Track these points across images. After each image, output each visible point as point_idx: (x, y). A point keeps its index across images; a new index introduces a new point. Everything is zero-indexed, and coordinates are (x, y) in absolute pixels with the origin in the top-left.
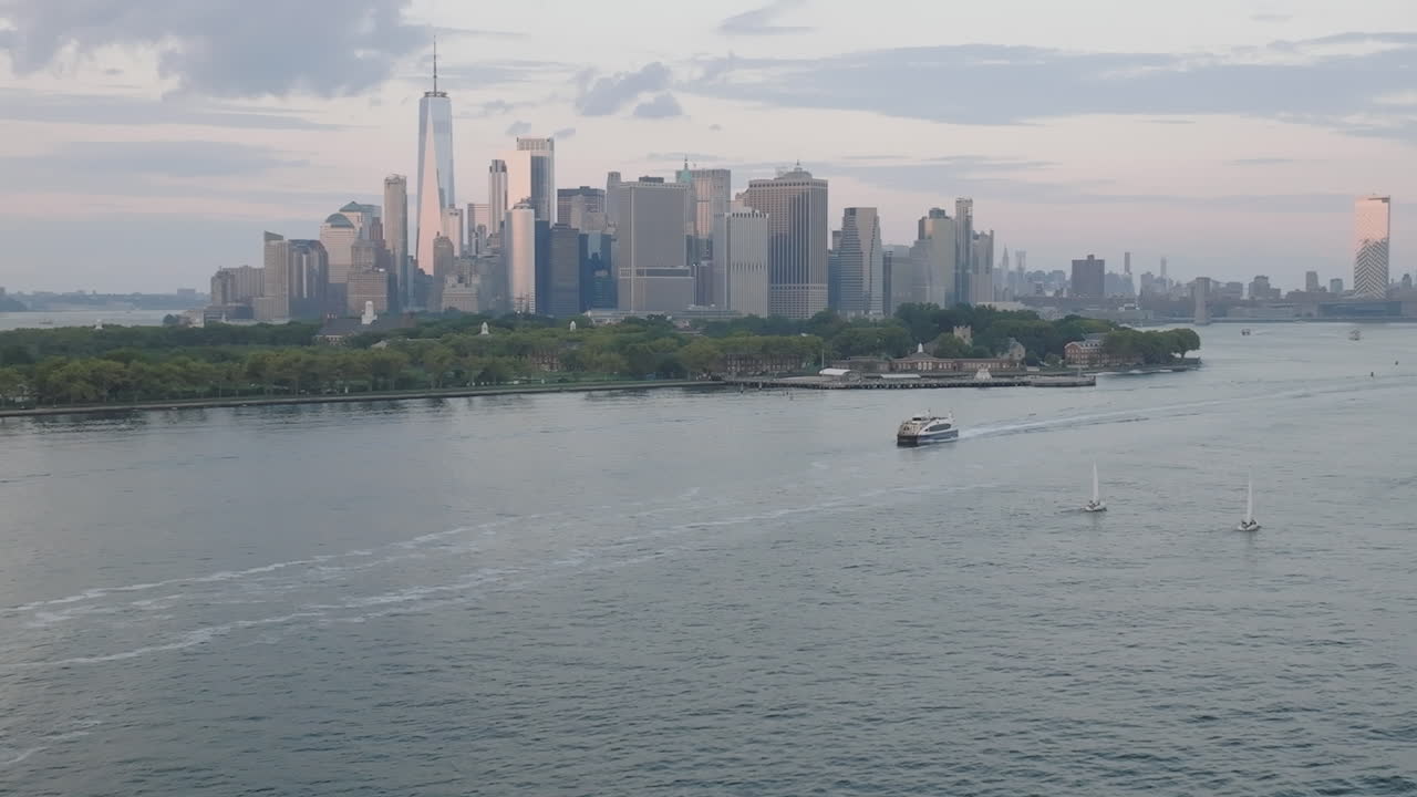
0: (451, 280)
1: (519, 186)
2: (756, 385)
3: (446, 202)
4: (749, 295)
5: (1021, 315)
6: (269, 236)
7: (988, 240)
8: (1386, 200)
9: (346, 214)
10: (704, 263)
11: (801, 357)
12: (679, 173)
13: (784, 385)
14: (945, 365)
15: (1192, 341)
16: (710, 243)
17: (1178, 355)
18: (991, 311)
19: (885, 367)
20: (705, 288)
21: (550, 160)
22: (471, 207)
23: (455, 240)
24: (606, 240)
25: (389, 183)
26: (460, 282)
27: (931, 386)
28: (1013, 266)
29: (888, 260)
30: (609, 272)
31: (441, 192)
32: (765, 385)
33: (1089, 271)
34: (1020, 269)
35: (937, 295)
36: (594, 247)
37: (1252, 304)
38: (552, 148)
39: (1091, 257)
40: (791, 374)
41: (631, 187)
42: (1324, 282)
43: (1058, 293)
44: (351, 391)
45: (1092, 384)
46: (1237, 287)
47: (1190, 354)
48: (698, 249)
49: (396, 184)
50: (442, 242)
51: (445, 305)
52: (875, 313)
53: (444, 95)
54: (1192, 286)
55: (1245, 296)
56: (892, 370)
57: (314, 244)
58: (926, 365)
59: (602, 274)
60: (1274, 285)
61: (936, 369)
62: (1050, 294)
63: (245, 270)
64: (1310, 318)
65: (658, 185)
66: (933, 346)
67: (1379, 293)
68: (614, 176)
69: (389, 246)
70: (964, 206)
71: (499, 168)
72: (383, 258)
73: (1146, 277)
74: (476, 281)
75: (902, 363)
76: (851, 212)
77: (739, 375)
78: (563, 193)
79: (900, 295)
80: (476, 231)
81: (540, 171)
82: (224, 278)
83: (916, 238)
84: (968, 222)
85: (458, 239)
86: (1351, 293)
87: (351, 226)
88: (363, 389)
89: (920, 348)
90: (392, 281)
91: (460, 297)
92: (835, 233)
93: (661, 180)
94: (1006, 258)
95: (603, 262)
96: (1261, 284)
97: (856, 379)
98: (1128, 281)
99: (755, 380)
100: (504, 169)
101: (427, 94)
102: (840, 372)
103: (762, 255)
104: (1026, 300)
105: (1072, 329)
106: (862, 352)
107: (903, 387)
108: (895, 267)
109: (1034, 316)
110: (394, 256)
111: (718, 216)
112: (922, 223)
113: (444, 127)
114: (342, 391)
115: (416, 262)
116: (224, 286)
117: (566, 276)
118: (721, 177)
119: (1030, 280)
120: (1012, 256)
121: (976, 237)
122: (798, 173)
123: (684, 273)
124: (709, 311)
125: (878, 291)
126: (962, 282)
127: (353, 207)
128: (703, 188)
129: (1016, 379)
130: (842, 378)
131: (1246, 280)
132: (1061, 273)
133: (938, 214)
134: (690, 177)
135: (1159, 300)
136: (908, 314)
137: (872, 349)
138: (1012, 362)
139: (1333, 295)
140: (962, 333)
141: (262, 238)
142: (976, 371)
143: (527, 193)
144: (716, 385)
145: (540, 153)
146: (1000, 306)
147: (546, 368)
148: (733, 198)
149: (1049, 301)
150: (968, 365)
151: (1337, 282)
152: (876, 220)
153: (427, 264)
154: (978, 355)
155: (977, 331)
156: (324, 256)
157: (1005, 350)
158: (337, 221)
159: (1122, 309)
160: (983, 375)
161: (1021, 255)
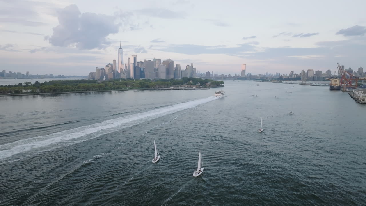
0: (122, 74)
1: (132, 61)
2: (160, 89)
3: (122, 63)
4: (163, 76)
5: (199, 79)
6: (97, 68)
7: (195, 69)
8: (245, 64)
9: (109, 65)
10: (157, 72)
11: (168, 85)
12: (154, 60)
13: (164, 89)
14: (189, 86)
15: (223, 83)
16: (158, 69)
17: (221, 85)
18: (195, 78)
19: (180, 86)
20: (157, 75)
21: (136, 58)
22: (126, 64)
23: (123, 68)
24: (144, 69)
25: (114, 61)
26: (123, 74)
27: (186, 89)
28: (198, 73)
29: (182, 72)
30: (144, 73)
31: (122, 62)
32: (161, 89)
33: (208, 73)
34: (199, 73)
35: (188, 76)
36: (142, 69)
37: (228, 78)
38: (137, 56)
39: (208, 71)
40: (166, 87)
41: (147, 61)
42: (237, 75)
43: (204, 76)
44: (96, 90)
45: (210, 89)
46: (226, 76)
47: (223, 84)
48: (156, 70)
49: (115, 61)
50: (121, 69)
51: (121, 77)
52: (180, 79)
53: (122, 49)
54: (221, 75)
55: (227, 77)
56: (181, 87)
57: (103, 69)
58: (186, 86)
59: (143, 73)
60: (231, 75)
61: (187, 87)
62: (203, 76)
63: (94, 73)
64: (236, 80)
65: (150, 61)
66: (187, 83)
67: (244, 76)
68: (145, 60)
69: (114, 69)
70: (192, 64)
71: (129, 59)
72: (113, 71)
73: (215, 74)
74: (126, 74)
75: (182, 86)
76: (177, 65)
77: (158, 87)
78: (138, 62)
79: (183, 76)
80: (126, 67)
81: (135, 59)
82: (91, 74)
83: (185, 68)
84: (192, 67)
85: (124, 68)
86: (241, 76)
87: (109, 67)
88: (98, 90)
89: (185, 84)
90: (114, 74)
91: (123, 76)
92: (175, 68)
93: (151, 60)
94: (197, 72)
95: (143, 72)
96: (229, 75)
97: (175, 88)
98: (213, 75)
99: (160, 88)
100: (130, 59)
101: (119, 49)
102: (173, 87)
103: (165, 70)
104: (200, 77)
105: (206, 81)
106: (177, 84)
107: (182, 89)
108: (183, 72)
109: (201, 79)
110: (115, 71)
111: (159, 65)
112: (186, 67)
113: (122, 53)
114: (94, 90)
115: (118, 72)
116: (91, 75)
117: (138, 73)
118: (159, 60)
119: (200, 74)
120: (198, 71)
121: (194, 69)
122: (170, 60)
123: (154, 73)
124: (158, 78)
125: (180, 76)
126: (192, 74)
127: (109, 64)
128: (157, 62)
129: (199, 88)
130: (173, 88)
131: (227, 75)
132: (204, 74)
133: (188, 65)
134: (155, 60)
135: (217, 77)
136: (184, 79)
137: (178, 84)
138: (198, 86)
139: (238, 77)
140: (191, 81)
141: (96, 68)
142: (193, 87)
143: (133, 62)
144: (154, 89)
145: (135, 57)
146: (197, 78)
147: (130, 87)
148: (161, 63)
149: (203, 77)
150: (192, 86)
151: (239, 75)
152: (180, 66)
153: (119, 72)
154: (194, 85)
155: (193, 81)
156: (105, 71)
157: (197, 84)
158: (107, 66)
159: (212, 78)
160: (194, 88)
161: (199, 71)
